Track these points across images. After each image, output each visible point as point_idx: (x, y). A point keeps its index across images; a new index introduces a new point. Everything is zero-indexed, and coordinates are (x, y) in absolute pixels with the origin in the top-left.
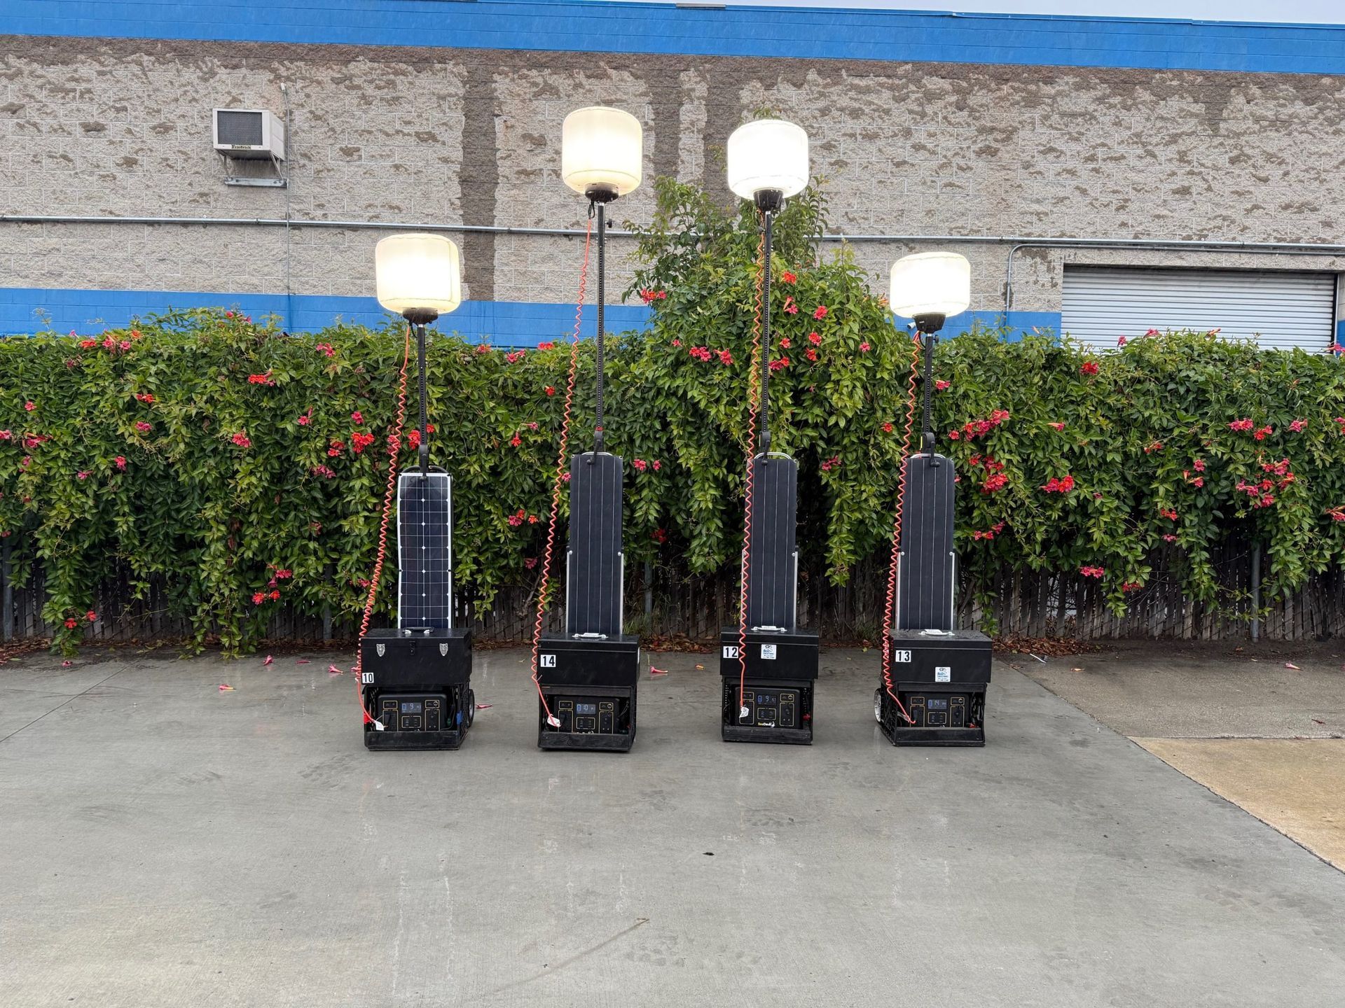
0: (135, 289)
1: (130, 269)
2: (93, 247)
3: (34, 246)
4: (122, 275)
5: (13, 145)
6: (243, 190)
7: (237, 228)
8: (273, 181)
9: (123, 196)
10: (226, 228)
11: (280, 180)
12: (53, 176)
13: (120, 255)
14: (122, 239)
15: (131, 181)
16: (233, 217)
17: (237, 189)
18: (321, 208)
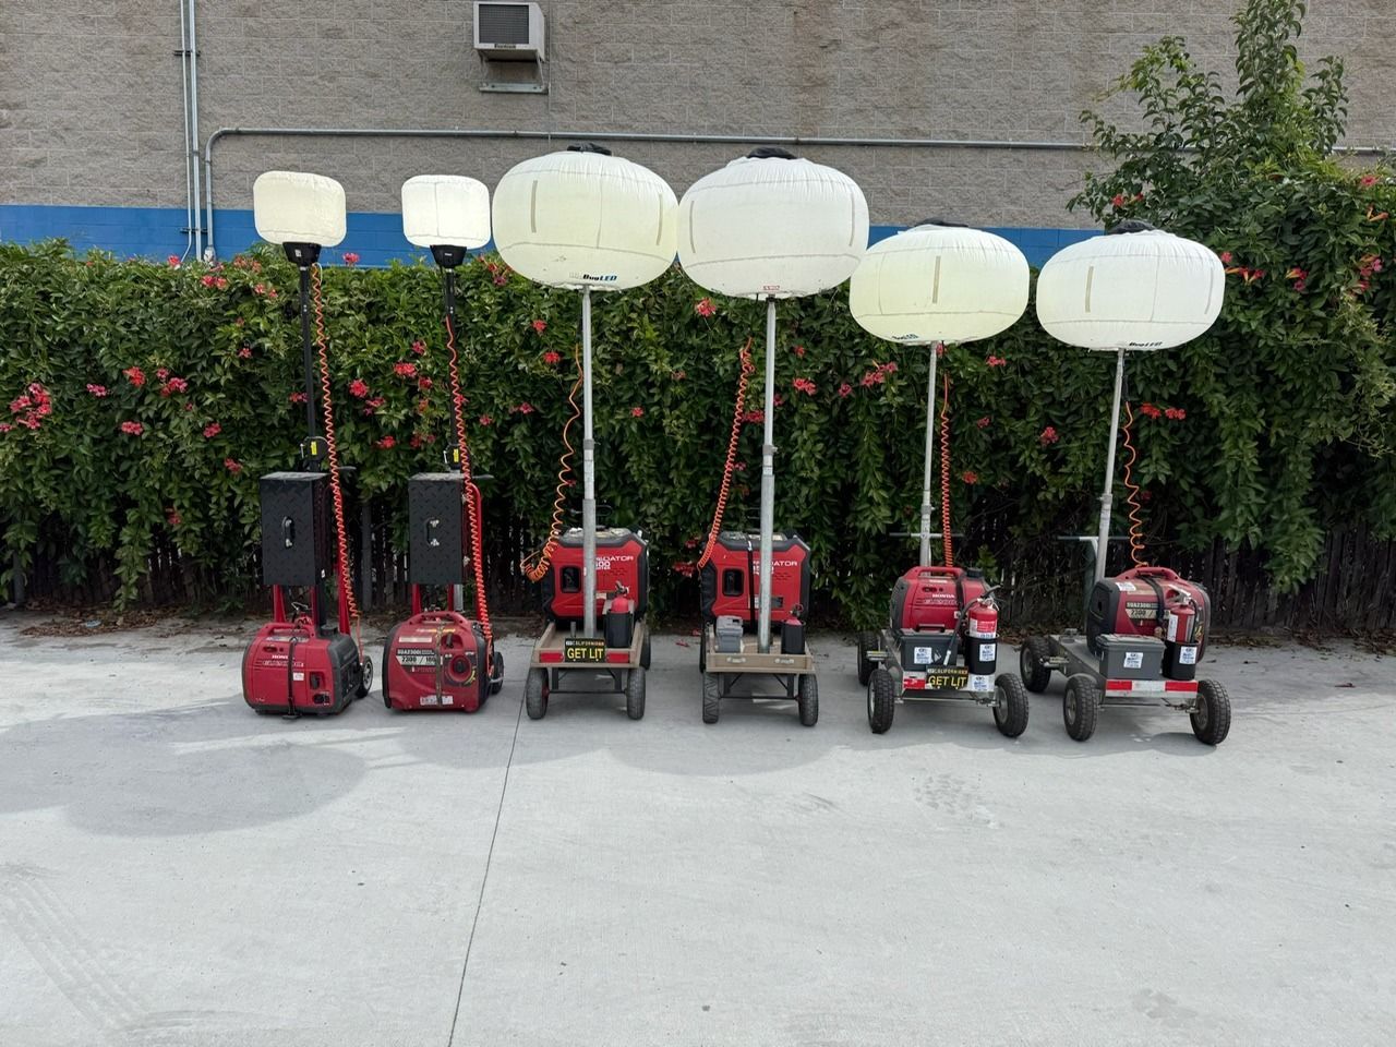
0: (381, 212)
1: (375, 189)
2: (335, 164)
3: (271, 162)
4: (367, 195)
5: (247, 48)
6: (500, 97)
7: (493, 142)
8: (532, 86)
9: (366, 104)
10: (479, 141)
11: (541, 85)
12: (290, 82)
13: (363, 172)
14: (365, 154)
15: (375, 87)
16: (487, 128)
17: (492, 96)
18: (586, 118)
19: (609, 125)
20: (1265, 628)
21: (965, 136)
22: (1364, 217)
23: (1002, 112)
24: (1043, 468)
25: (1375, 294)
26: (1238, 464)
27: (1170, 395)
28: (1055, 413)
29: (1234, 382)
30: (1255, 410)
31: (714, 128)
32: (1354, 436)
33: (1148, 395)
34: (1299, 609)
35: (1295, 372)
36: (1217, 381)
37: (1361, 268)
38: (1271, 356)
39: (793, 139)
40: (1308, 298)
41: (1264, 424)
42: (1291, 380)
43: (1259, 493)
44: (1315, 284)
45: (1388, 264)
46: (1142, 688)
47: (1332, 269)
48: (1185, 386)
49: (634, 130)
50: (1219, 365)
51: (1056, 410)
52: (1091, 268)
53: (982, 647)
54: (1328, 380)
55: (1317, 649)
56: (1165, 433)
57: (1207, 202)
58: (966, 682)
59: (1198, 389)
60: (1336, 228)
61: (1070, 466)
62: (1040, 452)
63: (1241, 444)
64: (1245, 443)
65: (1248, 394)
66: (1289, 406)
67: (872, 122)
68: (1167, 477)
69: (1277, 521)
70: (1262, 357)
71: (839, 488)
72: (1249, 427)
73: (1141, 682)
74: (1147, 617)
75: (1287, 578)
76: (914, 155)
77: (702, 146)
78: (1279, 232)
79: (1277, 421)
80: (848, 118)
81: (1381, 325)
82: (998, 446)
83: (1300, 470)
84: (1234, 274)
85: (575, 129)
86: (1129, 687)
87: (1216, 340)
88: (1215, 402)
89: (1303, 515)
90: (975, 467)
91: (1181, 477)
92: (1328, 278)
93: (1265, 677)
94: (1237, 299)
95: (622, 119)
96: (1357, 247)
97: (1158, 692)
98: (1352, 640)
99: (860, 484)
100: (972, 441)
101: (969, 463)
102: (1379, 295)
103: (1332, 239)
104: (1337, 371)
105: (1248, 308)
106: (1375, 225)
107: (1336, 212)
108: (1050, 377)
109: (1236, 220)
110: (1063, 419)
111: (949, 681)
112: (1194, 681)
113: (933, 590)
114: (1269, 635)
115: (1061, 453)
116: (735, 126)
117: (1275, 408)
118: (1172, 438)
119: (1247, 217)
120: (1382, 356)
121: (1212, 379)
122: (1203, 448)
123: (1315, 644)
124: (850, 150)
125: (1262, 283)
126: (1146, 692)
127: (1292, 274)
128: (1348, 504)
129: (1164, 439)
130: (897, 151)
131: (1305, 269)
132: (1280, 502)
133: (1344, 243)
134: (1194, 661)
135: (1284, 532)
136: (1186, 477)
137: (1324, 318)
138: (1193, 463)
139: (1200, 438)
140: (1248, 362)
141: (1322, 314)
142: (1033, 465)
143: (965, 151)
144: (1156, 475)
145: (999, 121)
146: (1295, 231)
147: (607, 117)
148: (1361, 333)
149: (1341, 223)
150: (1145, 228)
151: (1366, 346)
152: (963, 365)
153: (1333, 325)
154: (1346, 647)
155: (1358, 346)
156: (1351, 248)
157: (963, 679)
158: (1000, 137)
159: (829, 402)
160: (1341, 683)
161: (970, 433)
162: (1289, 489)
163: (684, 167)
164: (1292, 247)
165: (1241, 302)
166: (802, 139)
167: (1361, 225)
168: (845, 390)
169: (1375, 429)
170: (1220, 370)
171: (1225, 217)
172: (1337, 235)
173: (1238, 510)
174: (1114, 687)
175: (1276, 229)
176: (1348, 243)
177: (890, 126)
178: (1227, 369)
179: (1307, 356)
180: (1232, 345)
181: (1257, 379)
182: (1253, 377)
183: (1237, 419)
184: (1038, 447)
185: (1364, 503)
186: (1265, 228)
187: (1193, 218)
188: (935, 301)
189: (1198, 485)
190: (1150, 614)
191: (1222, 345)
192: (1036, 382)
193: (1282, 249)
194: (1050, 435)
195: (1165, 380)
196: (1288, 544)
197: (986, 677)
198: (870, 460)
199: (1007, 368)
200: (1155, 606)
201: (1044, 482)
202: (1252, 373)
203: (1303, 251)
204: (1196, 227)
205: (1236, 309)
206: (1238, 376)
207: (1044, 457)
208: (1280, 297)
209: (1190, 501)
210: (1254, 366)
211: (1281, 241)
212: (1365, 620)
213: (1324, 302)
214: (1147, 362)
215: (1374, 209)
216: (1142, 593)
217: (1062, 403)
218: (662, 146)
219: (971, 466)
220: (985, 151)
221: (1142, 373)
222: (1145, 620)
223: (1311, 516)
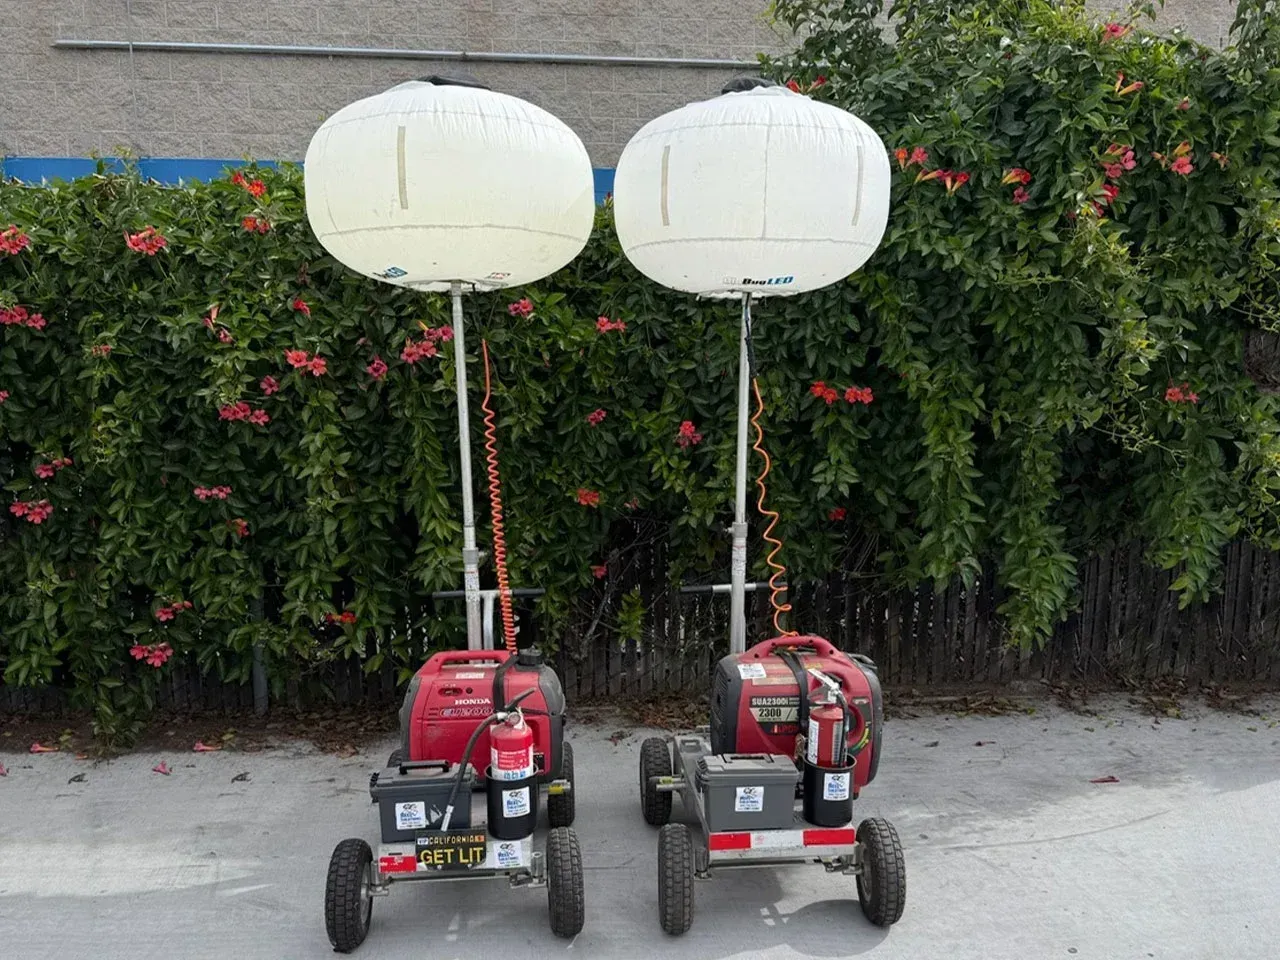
18: (180, 24)
19: (214, 33)
20: (1015, 683)
21: (677, 53)
22: (1110, 88)
23: (722, 22)
24: (686, 482)
25: (1130, 207)
26: (947, 465)
27: (854, 368)
28: (700, 401)
29: (941, 345)
30: (968, 385)
31: (355, 38)
32: (1105, 419)
33: (823, 369)
34: (1059, 656)
35: (1020, 327)
36: (914, 345)
37: (1107, 166)
38: (987, 302)
39: (459, 53)
40: (1034, 215)
41: (983, 406)
42: (1015, 339)
43: (975, 509)
44: (1044, 195)
45: (1147, 161)
46: (766, 843)
47: (1067, 168)
48: (874, 354)
49: (249, 40)
50: (920, 321)
51: (701, 397)
52: (667, 149)
53: (506, 795)
54: (1067, 338)
55: (1080, 713)
56: (847, 424)
57: (899, 78)
58: (483, 855)
59: (890, 358)
60: (1071, 109)
61: (720, 478)
62: (681, 457)
63: (951, 435)
64: (957, 435)
65: (960, 363)
66: (1020, 377)
67: (561, 34)
68: (852, 487)
69: (1011, 546)
70: (973, 307)
71: (391, 520)
72: (962, 411)
73: (765, 834)
74: (783, 718)
75: (1026, 629)
76: (616, 77)
77: (341, 62)
78: (996, 115)
79: (1004, 399)
80: (529, 27)
81: (1134, 251)
82: (629, 449)
83: (1040, 472)
84: (932, 180)
85: (168, 37)
86: (744, 842)
87: (912, 282)
88: (913, 375)
89: (1049, 534)
90: (594, 483)
91: (878, 487)
92: (1061, 181)
93: (999, 769)
94: (936, 218)
95: (233, 26)
96: (1100, 133)
97: (793, 849)
98: (1127, 695)
99: (417, 514)
100: (588, 445)
101: (584, 477)
102: (1135, 210)
103: (1065, 122)
104: (1080, 325)
105: (952, 232)
106: (1126, 101)
107: (1070, 82)
108: (691, 348)
109: (937, 103)
110: (711, 408)
111: (455, 855)
112: (849, 826)
113: (457, 691)
114: (1022, 693)
115: (708, 458)
116: (383, 36)
117: (1003, 382)
118: (859, 431)
119: (954, 96)
120: (1141, 301)
121: (909, 341)
122: (904, 442)
123: (1077, 703)
124: (533, 70)
125: (972, 193)
126: (775, 849)
127: (1010, 177)
128: (1113, 514)
129: (846, 432)
130: (594, 71)
131: (1029, 168)
132: (1015, 518)
133: (1081, 128)
134: (846, 795)
135: (1023, 562)
136: (883, 486)
137: (1055, 244)
138: (892, 467)
139: (899, 431)
140: (959, 313)
141: (1053, 238)
142: (673, 477)
143: (678, 72)
144: (834, 485)
145: (719, 35)
146: (1019, 116)
147: (210, 22)
148: (1107, 263)
149: (1078, 98)
150: (757, 83)
151: (1114, 283)
152: (566, 330)
153: (1068, 254)
154: (1116, 706)
155: (1105, 285)
156: (1093, 135)
157: (478, 849)
158: (722, 55)
159: (363, 387)
160: (1101, 777)
161: (583, 431)
162: (1027, 500)
163: (318, 90)
164: (1012, 138)
165: (942, 224)
166: (469, 54)
167: (1105, 100)
168: (378, 370)
169: (1131, 409)
170: (916, 328)
171: (925, 101)
172: (1072, 116)
173: (946, 533)
174: (721, 844)
175: (991, 114)
176: (1088, 129)
177: (583, 40)
178: (929, 326)
179: (1035, 302)
180: (937, 290)
181: (970, 340)
182: (965, 336)
183: (946, 400)
184: (678, 450)
185: (1132, 512)
186: (975, 111)
187: (882, 104)
188: (404, 205)
189: (902, 498)
190: (788, 714)
191: (919, 291)
192: (670, 357)
193: (998, 141)
194: (688, 433)
195: (845, 347)
196: (1027, 577)
197: (516, 844)
198: (428, 477)
199: (628, 336)
200: (795, 701)
201: (686, 502)
202: (964, 332)
203: (1028, 144)
204: (886, 115)
205: (935, 233)
206: (944, 336)
207: (686, 464)
208: (995, 213)
209: (890, 522)
210: (966, 319)
211: (998, 131)
212: (1144, 666)
213: (1056, 220)
214: (820, 320)
215: (1125, 75)
216: (776, 681)
217: (710, 386)
218: (288, 62)
219: (588, 481)
220: (704, 72)
221: (814, 338)
222: (780, 724)
223: (1058, 537)
